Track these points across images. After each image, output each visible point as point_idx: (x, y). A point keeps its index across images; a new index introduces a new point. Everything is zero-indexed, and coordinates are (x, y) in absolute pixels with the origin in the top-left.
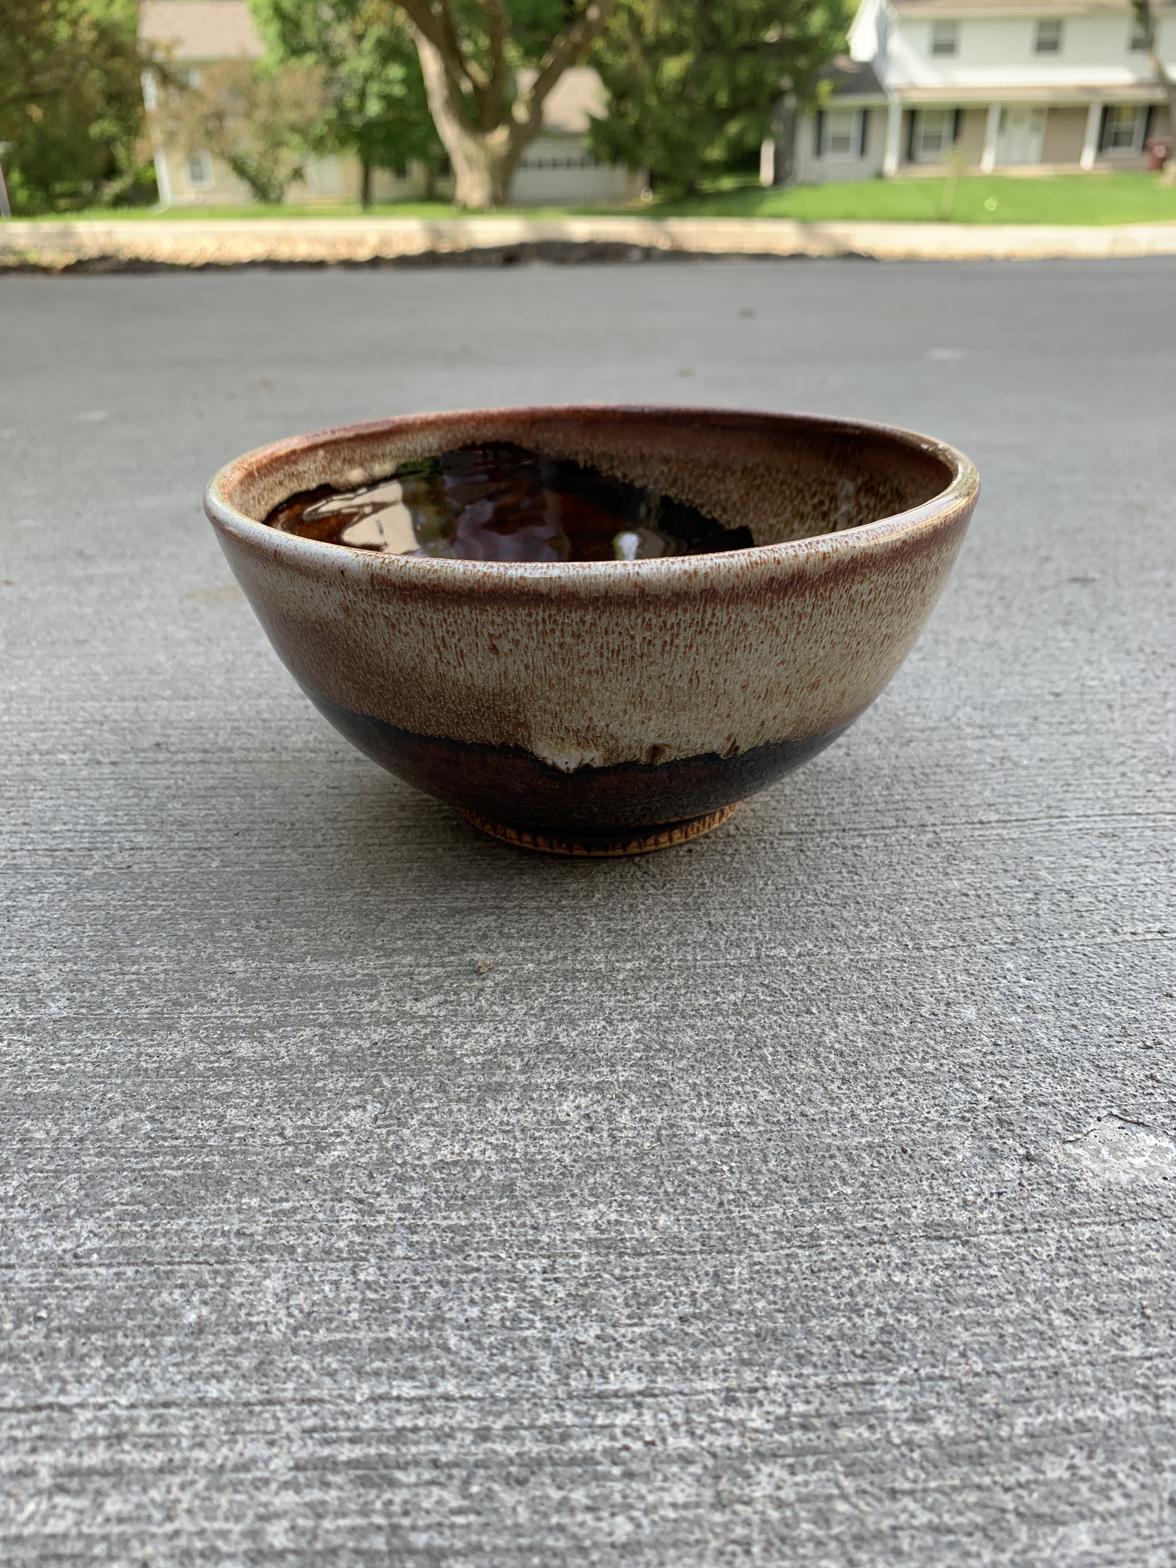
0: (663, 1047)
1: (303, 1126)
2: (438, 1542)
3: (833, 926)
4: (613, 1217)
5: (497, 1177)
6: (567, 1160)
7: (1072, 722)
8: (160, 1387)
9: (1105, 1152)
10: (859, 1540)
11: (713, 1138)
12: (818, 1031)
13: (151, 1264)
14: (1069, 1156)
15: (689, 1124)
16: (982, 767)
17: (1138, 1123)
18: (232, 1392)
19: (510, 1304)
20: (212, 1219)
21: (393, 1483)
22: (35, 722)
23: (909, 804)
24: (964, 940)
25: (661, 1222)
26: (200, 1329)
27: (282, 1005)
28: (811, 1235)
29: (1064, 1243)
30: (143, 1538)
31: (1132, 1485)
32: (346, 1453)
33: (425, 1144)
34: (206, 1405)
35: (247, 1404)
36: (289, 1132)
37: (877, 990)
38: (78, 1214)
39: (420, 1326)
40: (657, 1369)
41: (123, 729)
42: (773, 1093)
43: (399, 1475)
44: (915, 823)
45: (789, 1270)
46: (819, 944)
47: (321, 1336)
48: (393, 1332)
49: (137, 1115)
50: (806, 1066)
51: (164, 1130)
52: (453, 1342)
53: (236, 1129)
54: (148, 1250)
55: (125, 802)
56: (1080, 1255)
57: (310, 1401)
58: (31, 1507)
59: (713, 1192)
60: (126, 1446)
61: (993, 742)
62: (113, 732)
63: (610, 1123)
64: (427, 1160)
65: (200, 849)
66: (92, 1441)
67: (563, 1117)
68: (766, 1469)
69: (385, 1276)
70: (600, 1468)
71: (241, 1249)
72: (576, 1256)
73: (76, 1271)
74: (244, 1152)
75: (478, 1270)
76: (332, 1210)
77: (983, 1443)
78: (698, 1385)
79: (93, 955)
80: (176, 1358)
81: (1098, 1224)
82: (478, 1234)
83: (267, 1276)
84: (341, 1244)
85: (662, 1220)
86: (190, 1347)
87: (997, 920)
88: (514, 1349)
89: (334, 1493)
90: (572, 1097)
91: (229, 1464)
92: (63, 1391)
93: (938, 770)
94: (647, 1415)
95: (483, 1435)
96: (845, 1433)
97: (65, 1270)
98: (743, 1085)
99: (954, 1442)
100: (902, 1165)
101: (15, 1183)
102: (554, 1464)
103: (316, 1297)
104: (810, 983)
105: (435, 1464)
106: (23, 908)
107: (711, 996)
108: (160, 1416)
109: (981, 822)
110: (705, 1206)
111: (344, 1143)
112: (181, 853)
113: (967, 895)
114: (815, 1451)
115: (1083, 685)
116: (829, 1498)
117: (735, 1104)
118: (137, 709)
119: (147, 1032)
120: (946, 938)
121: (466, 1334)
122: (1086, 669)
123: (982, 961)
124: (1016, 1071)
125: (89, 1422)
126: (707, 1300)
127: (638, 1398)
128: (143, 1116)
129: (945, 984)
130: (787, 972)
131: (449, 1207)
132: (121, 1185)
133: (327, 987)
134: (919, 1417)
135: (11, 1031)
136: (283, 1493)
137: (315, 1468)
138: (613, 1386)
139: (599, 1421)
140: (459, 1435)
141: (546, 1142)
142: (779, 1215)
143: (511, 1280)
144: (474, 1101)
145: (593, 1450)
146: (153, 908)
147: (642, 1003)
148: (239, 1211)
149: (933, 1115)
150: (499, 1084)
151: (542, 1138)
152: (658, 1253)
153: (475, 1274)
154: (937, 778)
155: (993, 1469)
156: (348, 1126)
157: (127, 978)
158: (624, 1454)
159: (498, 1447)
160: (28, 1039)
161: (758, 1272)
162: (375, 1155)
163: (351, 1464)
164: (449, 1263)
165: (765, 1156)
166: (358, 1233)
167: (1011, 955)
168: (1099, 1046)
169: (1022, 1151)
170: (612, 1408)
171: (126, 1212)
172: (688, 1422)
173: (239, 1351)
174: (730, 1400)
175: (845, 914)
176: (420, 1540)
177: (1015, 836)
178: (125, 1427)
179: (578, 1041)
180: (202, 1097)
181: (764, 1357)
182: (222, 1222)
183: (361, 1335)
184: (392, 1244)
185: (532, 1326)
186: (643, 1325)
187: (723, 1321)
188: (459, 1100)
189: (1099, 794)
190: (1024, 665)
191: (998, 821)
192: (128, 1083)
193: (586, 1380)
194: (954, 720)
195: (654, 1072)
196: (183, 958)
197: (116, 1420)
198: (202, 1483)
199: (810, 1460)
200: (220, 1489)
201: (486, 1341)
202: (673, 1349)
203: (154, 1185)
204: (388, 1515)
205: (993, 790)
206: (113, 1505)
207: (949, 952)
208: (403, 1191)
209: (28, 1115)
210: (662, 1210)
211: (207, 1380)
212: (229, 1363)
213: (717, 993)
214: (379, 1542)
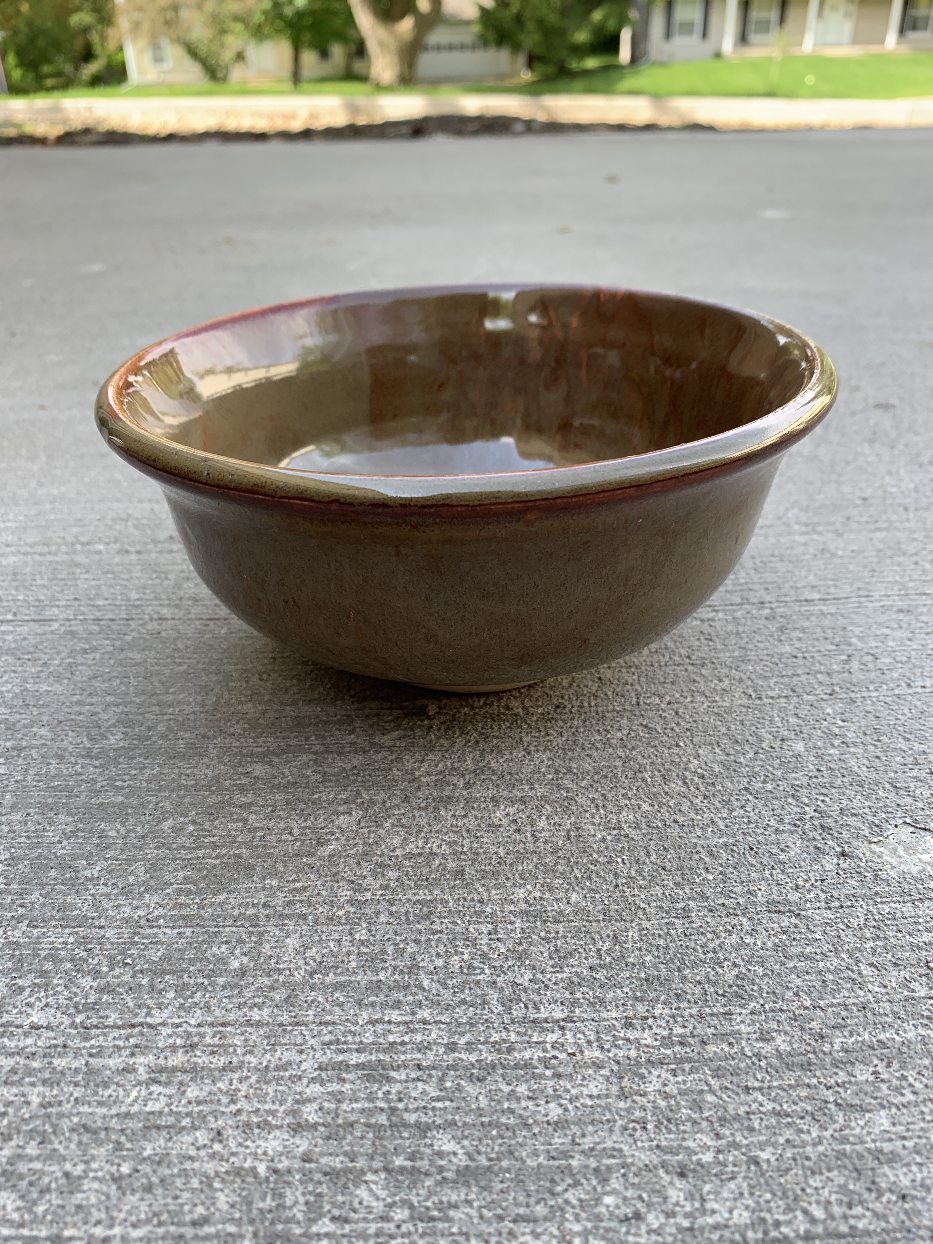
0: (569, 770)
1: (306, 828)
2: (424, 1119)
3: (695, 681)
4: (538, 894)
5: (451, 865)
6: (502, 853)
7: (876, 521)
8: (217, 1013)
9: (900, 850)
10: (723, 1121)
11: (609, 838)
12: (685, 759)
13: (203, 927)
14: (874, 853)
15: (591, 827)
16: (807, 557)
17: (925, 829)
18: (270, 1017)
19: (466, 957)
20: (245, 895)
21: (389, 1080)
22: (76, 520)
23: (751, 586)
24: (794, 691)
25: (573, 899)
26: (243, 972)
27: (284, 738)
28: (684, 909)
29: (870, 916)
30: (216, 1114)
31: (918, 1085)
32: (354, 1059)
33: (396, 841)
34: (252, 1025)
35: (281, 1025)
36: (296, 832)
37: (728, 729)
38: (147, 891)
39: (402, 972)
40: (575, 1003)
41: (144, 525)
42: (652, 806)
43: (393, 1074)
44: (756, 601)
45: (668, 934)
46: (685, 694)
47: (330, 978)
48: (382, 976)
49: (182, 819)
50: (676, 786)
51: (205, 830)
52: (426, 983)
53: (256, 829)
54: (200, 917)
55: (150, 582)
56: (882, 925)
57: (327, 1024)
58: (134, 1093)
59: (610, 877)
60: (198, 1053)
61: (815, 537)
62: (136, 527)
63: (532, 826)
64: (398, 852)
65: (211, 619)
66: (174, 1048)
67: (497, 822)
68: (655, 1073)
69: (374, 936)
70: (537, 1071)
71: (267, 916)
72: (511, 923)
73: (149, 931)
74: (264, 846)
75: (441, 932)
76: (332, 888)
77: (811, 1056)
78: (605, 1015)
79: (138, 700)
80: (227, 993)
81: (895, 902)
82: (440, 906)
83: (288, 936)
84: (340, 913)
85: (574, 897)
86: (236, 985)
87: (819, 676)
88: (470, 988)
89: (348, 1086)
90: (502, 807)
91: (272, 1066)
92: (148, 1014)
93: (773, 559)
94: (569, 1035)
95: (452, 1047)
96: (711, 1048)
97: (142, 931)
98: (629, 799)
99: (790, 1054)
100: (750, 859)
101: (98, 868)
102: (504, 1067)
103: (324, 951)
104: (678, 724)
105: (419, 1067)
106: (81, 664)
107: (604, 733)
108: (220, 1032)
109: (807, 600)
110: (605, 887)
111: (337, 839)
112: (197, 622)
113: (796, 657)
114: (690, 1060)
115: (885, 492)
116: (701, 1092)
117: (624, 813)
118: (152, 510)
119: (183, 758)
120: (781, 690)
121: (435, 978)
122: (888, 479)
123: (808, 708)
124: (834, 790)
125: (170, 1036)
126: (609, 955)
127: (562, 1023)
128: (187, 820)
129: (780, 725)
130: (661, 716)
131: (418, 887)
132: (176, 870)
133: (316, 725)
134: (765, 1037)
135: (83, 757)
136: (311, 1085)
137: (333, 1069)
138: (543, 1015)
139: (535, 1039)
140: (435, 1048)
141: (486, 840)
142: (660, 895)
143: (467, 939)
144: (430, 809)
145: (531, 1059)
146: (180, 664)
147: (551, 738)
148: (264, 888)
149: (773, 823)
150: (449, 797)
151: (482, 837)
152: (572, 921)
153: (439, 935)
154: (773, 565)
155: (818, 1074)
156: (339, 827)
157: (166, 717)
158: (553, 1061)
159: (462, 1056)
160: (97, 763)
161: (645, 935)
162: (360, 848)
163: (358, 1066)
164: (420, 927)
165: (648, 851)
166: (352, 905)
167: (830, 703)
168: (896, 772)
169: (838, 849)
170: (543, 1030)
171: (181, 890)
172: (599, 1039)
173: (272, 988)
174: (628, 1025)
175: (704, 672)
176: (412, 1118)
177: (833, 611)
178: (196, 1039)
179: (505, 766)
180: (230, 806)
181: (652, 995)
182: (252, 897)
183: (359, 978)
184: (377, 913)
185: (483, 972)
186: (563, 972)
187: (622, 970)
188: (420, 809)
189: (897, 578)
190: (840, 475)
191: (820, 600)
192: (174, 796)
193: (524, 1010)
194: (785, 519)
195: (563, 789)
196: (207, 702)
197: (189, 1035)
198: (253, 1079)
199: (687, 1067)
200: (267, 1083)
201: (450, 983)
202: (586, 989)
203: (200, 870)
204: (389, 1101)
205: (816, 575)
206: (192, 1092)
207: (783, 700)
208: (383, 875)
209: (102, 819)
210: (573, 890)
211: (251, 1008)
212: (266, 997)
213: (608, 731)
214: (383, 1119)
